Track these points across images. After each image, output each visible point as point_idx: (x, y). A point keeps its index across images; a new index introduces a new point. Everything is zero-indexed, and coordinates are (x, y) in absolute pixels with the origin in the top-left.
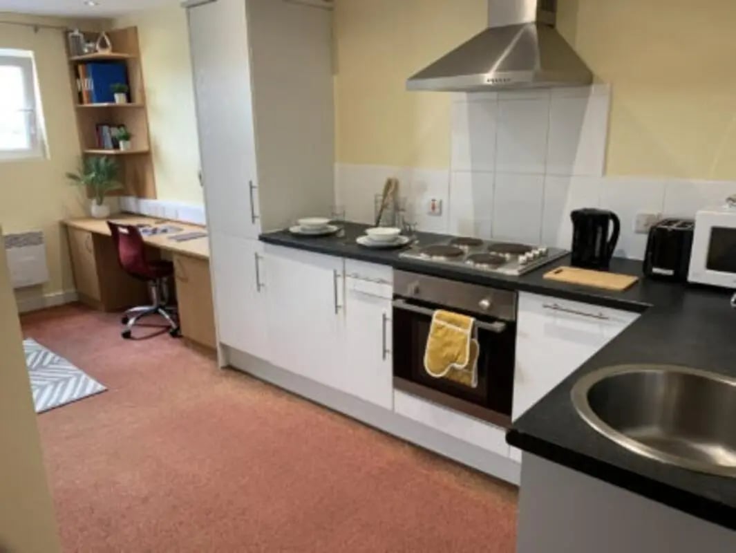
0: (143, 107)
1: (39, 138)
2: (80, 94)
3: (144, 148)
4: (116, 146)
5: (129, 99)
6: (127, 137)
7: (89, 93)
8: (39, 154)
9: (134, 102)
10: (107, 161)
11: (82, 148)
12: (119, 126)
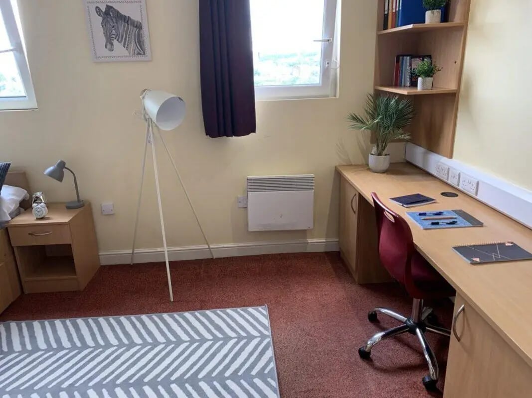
0: (462, 28)
1: (332, 73)
2: (386, 17)
3: (452, 86)
4: (414, 84)
5: (445, 18)
6: (429, 73)
7: (395, 14)
8: (328, 91)
9: (452, 21)
10: (397, 102)
11: (376, 84)
12: (423, 57)
